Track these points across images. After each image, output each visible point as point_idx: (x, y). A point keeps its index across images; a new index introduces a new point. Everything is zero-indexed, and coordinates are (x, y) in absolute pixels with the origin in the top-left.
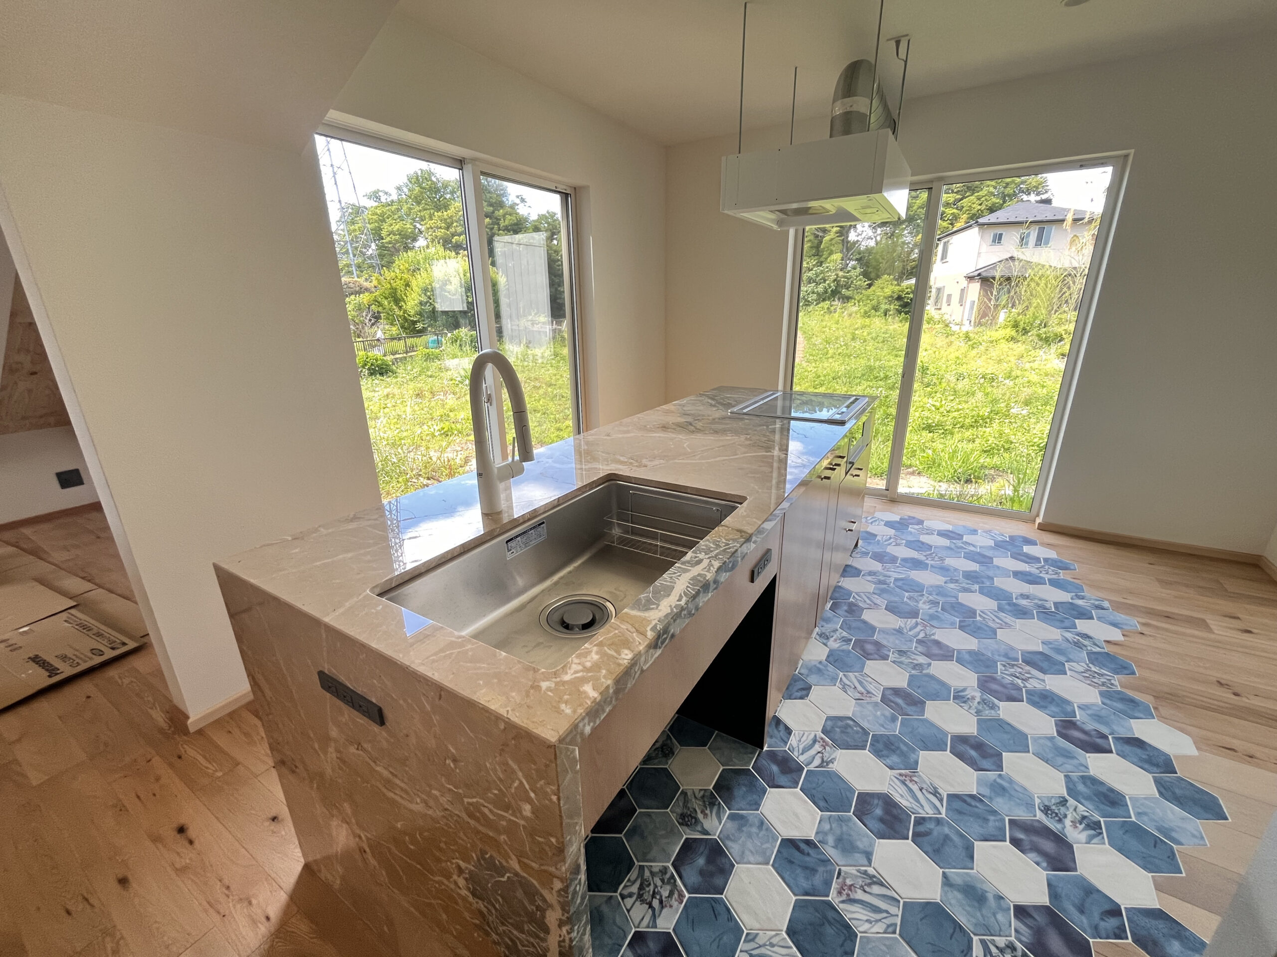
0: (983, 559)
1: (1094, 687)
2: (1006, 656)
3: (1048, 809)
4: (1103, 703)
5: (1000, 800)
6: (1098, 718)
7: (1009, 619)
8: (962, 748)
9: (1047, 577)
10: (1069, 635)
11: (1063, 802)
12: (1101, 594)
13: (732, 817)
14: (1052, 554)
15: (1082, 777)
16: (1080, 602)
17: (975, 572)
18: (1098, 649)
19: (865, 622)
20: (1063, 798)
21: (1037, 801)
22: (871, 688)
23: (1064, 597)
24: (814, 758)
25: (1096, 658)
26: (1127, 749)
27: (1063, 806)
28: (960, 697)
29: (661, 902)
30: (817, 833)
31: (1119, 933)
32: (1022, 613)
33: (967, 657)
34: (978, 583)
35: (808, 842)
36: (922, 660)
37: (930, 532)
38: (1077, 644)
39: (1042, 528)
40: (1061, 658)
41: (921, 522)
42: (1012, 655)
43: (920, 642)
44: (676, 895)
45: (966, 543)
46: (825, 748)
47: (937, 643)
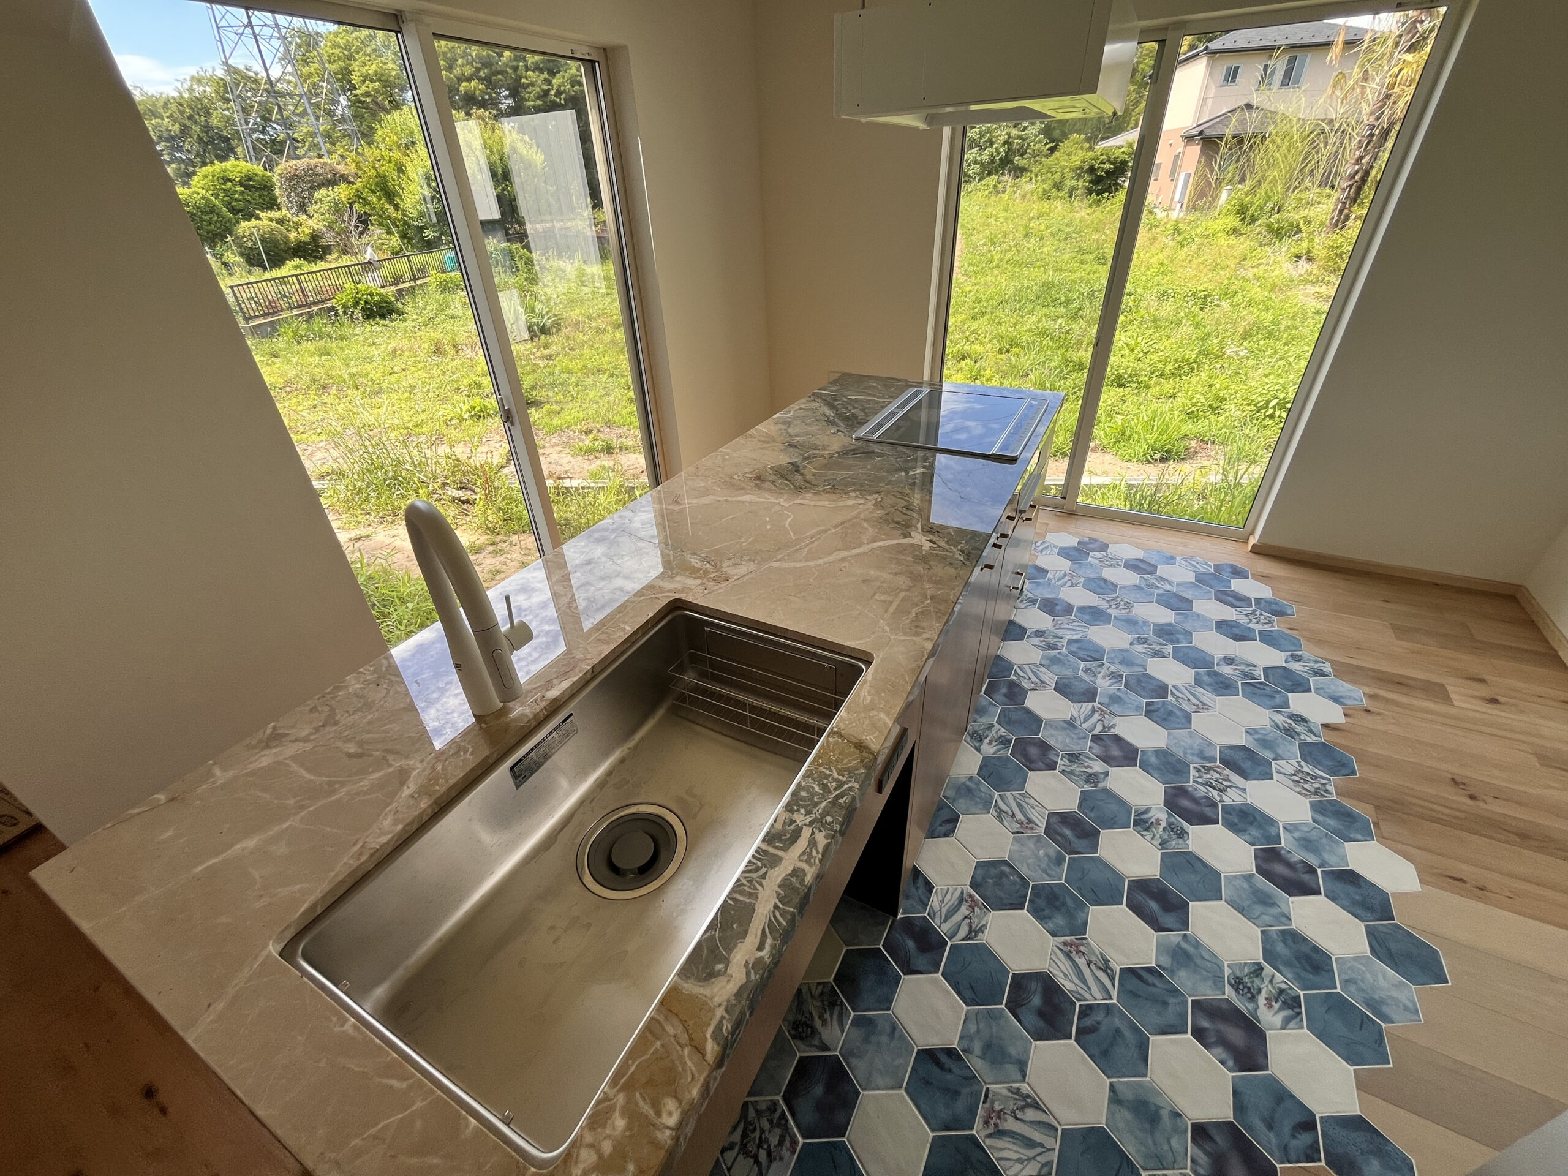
0: (1179, 603)
1: (1305, 796)
2: (1202, 756)
3: (1240, 983)
4: (1314, 821)
5: (1182, 974)
6: (1307, 843)
7: (1206, 696)
8: (1140, 897)
9: (1258, 628)
10: (1280, 719)
11: (1258, 970)
12: (1324, 653)
13: (857, 1022)
14: (1264, 591)
15: (1283, 932)
16: (1295, 666)
17: (1170, 624)
18: (1314, 739)
19: (1028, 712)
20: (1259, 964)
21: (1227, 972)
22: (1034, 815)
23: (1275, 658)
24: (960, 926)
25: (1309, 752)
26: (1339, 887)
27: (1257, 976)
28: (1142, 823)
29: (769, 1154)
30: (961, 1038)
31: (1311, 1155)
32: (1224, 687)
33: (1153, 759)
34: (1171, 641)
35: (950, 1052)
36: (1098, 767)
37: (1115, 563)
38: (1290, 732)
39: (1258, 551)
40: (1267, 754)
41: (1104, 547)
42: (1208, 752)
43: (1096, 739)
44: (787, 1143)
45: (1163, 579)
46: (974, 911)
47: (1117, 739)
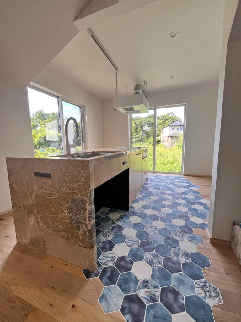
1: (193, 196)
3: (185, 213)
4: (195, 198)
5: (176, 213)
7: (178, 188)
8: (169, 207)
9: (184, 182)
10: (189, 190)
11: (188, 212)
12: (194, 184)
13: (123, 222)
15: (191, 208)
16: (191, 185)
18: (194, 191)
19: (150, 191)
22: (151, 200)
23: (188, 184)
24: (140, 211)
26: (199, 203)
29: (108, 236)
30: (141, 222)
31: (197, 227)
33: (170, 194)
34: (172, 184)
36: (161, 195)
40: (187, 193)
42: (178, 193)
44: (111, 234)
45: (170, 178)
47: (164, 193)
